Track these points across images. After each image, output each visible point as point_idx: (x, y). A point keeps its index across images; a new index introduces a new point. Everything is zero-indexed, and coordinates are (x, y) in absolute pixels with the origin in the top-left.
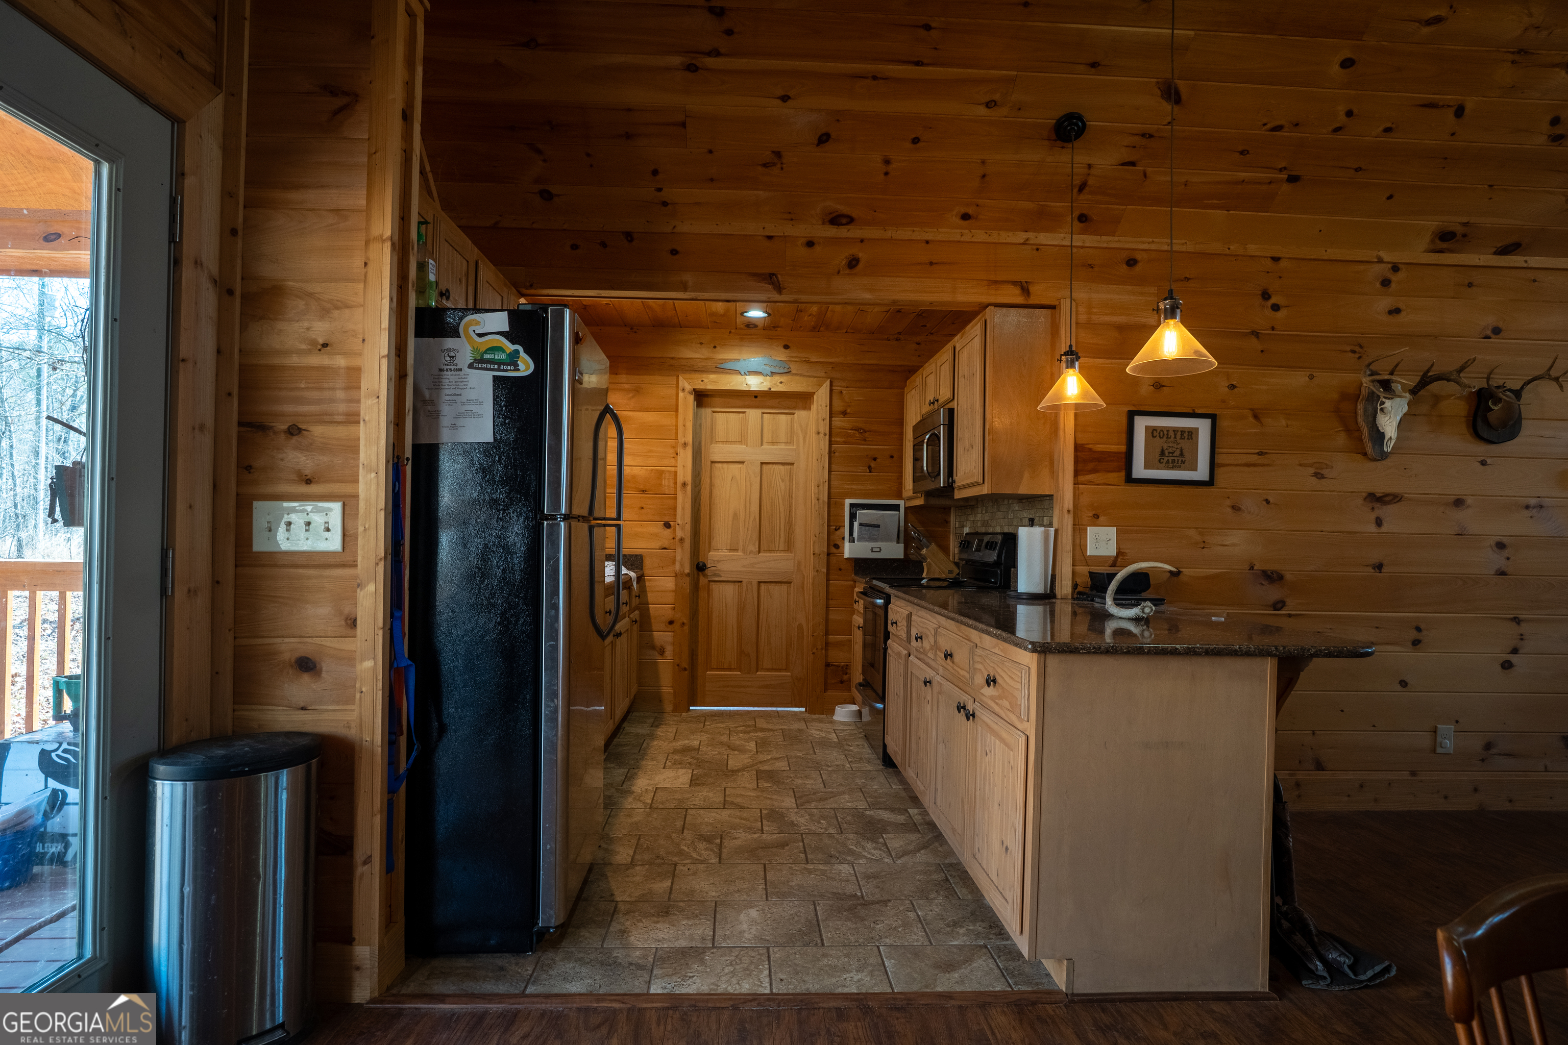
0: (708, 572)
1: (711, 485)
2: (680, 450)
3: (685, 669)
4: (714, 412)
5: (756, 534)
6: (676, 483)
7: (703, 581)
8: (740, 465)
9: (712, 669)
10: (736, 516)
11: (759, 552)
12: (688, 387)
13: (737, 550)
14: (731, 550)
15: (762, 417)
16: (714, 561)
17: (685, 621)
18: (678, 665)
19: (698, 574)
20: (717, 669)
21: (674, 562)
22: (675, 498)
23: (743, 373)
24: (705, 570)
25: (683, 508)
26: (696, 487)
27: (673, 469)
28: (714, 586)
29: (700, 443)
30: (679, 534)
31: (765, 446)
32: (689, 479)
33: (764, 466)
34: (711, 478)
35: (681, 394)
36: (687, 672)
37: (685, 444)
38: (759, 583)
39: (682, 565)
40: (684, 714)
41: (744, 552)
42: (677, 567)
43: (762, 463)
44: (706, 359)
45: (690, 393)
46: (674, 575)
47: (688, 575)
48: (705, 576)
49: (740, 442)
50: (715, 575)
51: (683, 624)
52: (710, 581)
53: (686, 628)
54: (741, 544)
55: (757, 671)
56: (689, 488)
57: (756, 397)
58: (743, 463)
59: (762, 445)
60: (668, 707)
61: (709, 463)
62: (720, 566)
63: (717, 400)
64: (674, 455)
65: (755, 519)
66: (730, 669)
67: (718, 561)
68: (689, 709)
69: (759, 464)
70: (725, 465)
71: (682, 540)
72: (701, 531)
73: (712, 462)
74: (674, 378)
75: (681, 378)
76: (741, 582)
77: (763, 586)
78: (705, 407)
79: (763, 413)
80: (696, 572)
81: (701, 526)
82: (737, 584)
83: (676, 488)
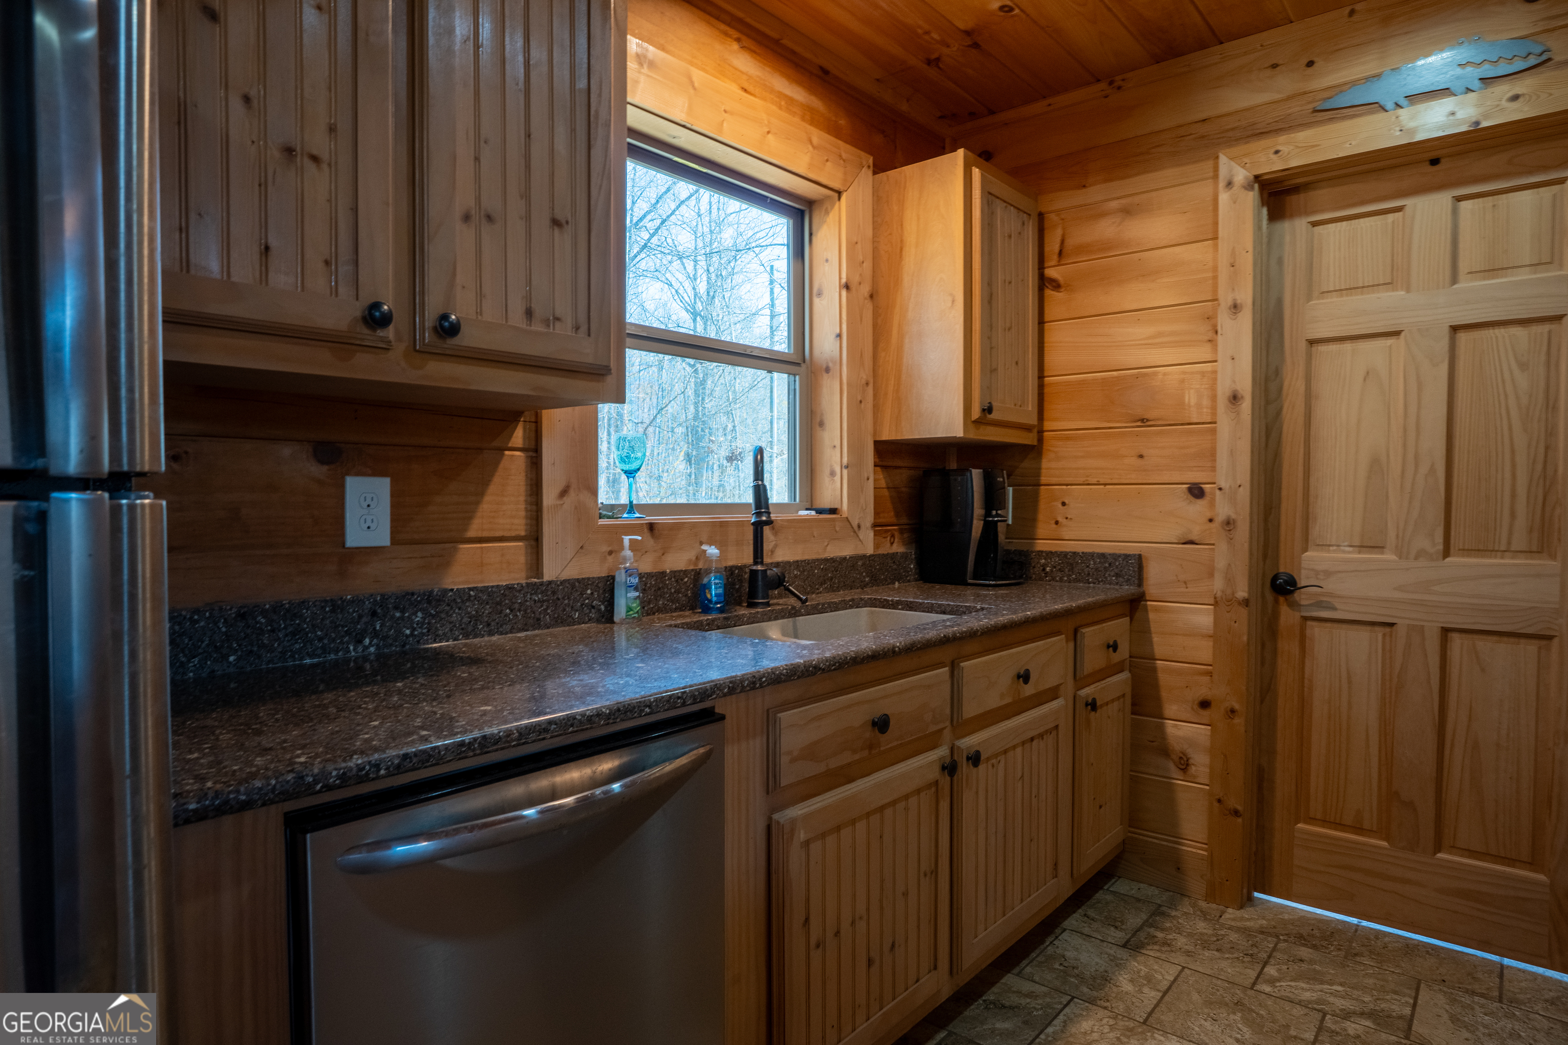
0: (1301, 597)
1: (1309, 397)
2: (1224, 320)
3: (1236, 813)
4: (1315, 224)
5: (1436, 512)
6: (1214, 398)
7: (1287, 616)
8: (1390, 341)
9: (1311, 820)
10: (1376, 467)
11: (1446, 553)
12: (1241, 175)
13: (1380, 548)
14: (1362, 547)
15: (1455, 212)
16: (1317, 573)
17: (1237, 706)
18: (1219, 801)
19: (1276, 602)
20: (1325, 823)
21: (1211, 575)
22: (1214, 431)
23: (1389, 105)
24: (1292, 592)
25: (1232, 453)
26: (1268, 403)
27: (1208, 367)
28: (1316, 631)
29: (1280, 302)
30: (1223, 510)
31: (1464, 284)
32: (1245, 386)
33: (1462, 336)
34: (1308, 379)
35: (1224, 197)
36: (1240, 820)
37: (1236, 307)
38: (1446, 631)
39: (1229, 580)
40: (1231, 913)
41: (1401, 553)
42: (1218, 584)
43: (1455, 329)
44: (1289, 98)
45: (1248, 187)
46: (1212, 601)
47: (1246, 603)
48: (1294, 605)
49: (1389, 284)
50: (1320, 605)
51: (1233, 711)
52: (1306, 619)
53: (1238, 721)
54: (1392, 534)
55: (1438, 848)
56: (1246, 406)
57: (1435, 162)
58: (1397, 333)
59: (1454, 280)
60: (1196, 885)
61: (1303, 345)
62: (1330, 585)
63: (1322, 194)
64: (1210, 335)
65: (1432, 470)
66: (1358, 829)
67: (1328, 574)
68: (1250, 899)
69: (1446, 331)
70: (1348, 346)
71: (1229, 523)
72: (1284, 506)
73: (1312, 342)
74: (1210, 163)
75: (1223, 159)
76: (1392, 625)
77: (1456, 640)
78: (1292, 216)
79: (1459, 199)
80: (1269, 596)
81: (1284, 493)
82: (1380, 632)
83: (1214, 409)
